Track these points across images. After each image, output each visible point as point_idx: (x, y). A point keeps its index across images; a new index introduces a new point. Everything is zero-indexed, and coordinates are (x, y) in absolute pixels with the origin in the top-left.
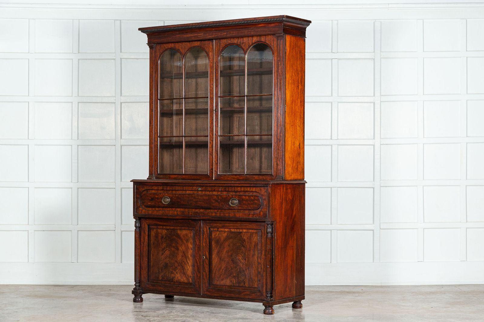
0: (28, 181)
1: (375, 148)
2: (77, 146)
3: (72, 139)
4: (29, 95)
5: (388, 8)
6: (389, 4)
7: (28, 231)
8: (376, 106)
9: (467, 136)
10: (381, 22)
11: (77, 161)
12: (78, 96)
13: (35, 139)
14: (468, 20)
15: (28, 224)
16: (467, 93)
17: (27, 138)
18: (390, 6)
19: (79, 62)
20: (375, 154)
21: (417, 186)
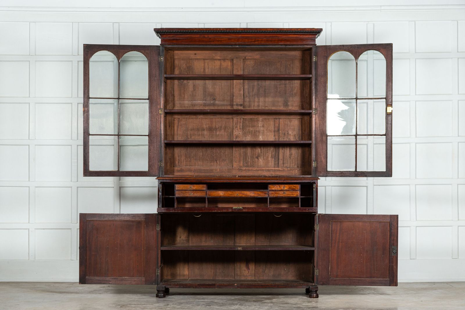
0: (29, 181)
1: (369, 148)
2: (77, 146)
3: (71, 139)
4: (29, 97)
5: (381, 10)
6: (381, 6)
7: (29, 229)
8: (369, 106)
9: (458, 136)
10: (374, 24)
11: (76, 161)
12: (78, 97)
13: (35, 139)
14: (459, 21)
15: (29, 223)
16: (458, 93)
17: (28, 139)
18: (382, 8)
19: (78, 64)
20: (369, 153)
21: (409, 185)
